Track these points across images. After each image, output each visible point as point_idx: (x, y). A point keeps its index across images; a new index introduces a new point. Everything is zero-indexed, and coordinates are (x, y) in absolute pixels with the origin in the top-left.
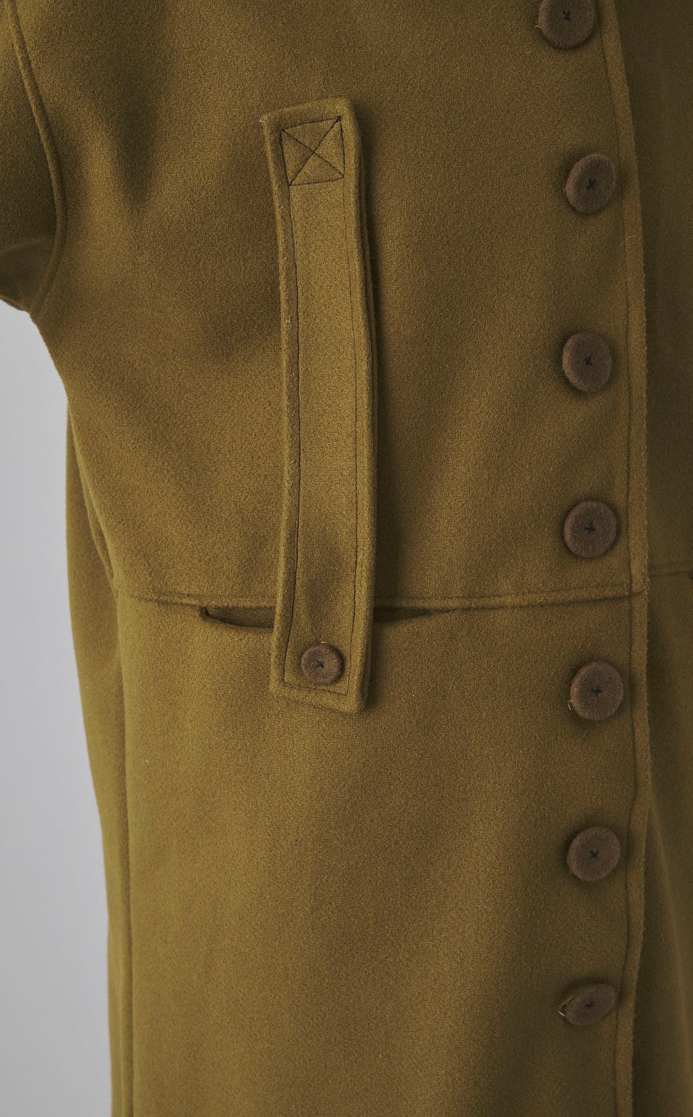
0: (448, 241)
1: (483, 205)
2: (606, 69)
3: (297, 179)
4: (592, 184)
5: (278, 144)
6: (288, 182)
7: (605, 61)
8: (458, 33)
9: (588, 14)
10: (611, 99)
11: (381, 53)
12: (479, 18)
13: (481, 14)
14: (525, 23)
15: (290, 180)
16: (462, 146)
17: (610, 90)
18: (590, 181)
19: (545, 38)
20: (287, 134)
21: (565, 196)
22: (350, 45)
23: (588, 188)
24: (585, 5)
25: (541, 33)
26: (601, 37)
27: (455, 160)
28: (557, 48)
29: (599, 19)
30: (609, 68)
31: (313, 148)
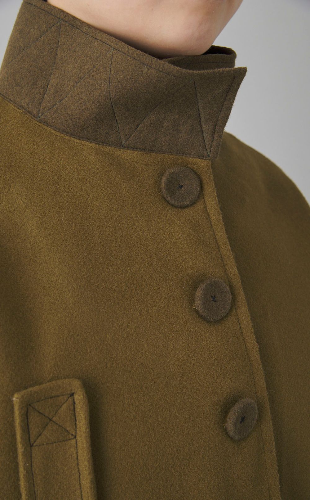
0: (150, 477)
1: (172, 447)
2: (242, 333)
3: (38, 441)
4: (243, 419)
5: (26, 417)
6: (30, 444)
7: (240, 327)
8: (143, 319)
9: (228, 296)
10: (248, 354)
11: (93, 339)
12: (155, 306)
13: (157, 303)
14: (186, 306)
15: (32, 443)
16: (154, 405)
17: (246, 347)
18: (242, 418)
19: (201, 316)
20: (32, 407)
21: (226, 430)
22: (71, 334)
23: (241, 422)
24: (225, 290)
25: (197, 312)
26: (236, 310)
27: (151, 416)
28: (209, 322)
29: (234, 299)
30: (244, 332)
31: (50, 417)
